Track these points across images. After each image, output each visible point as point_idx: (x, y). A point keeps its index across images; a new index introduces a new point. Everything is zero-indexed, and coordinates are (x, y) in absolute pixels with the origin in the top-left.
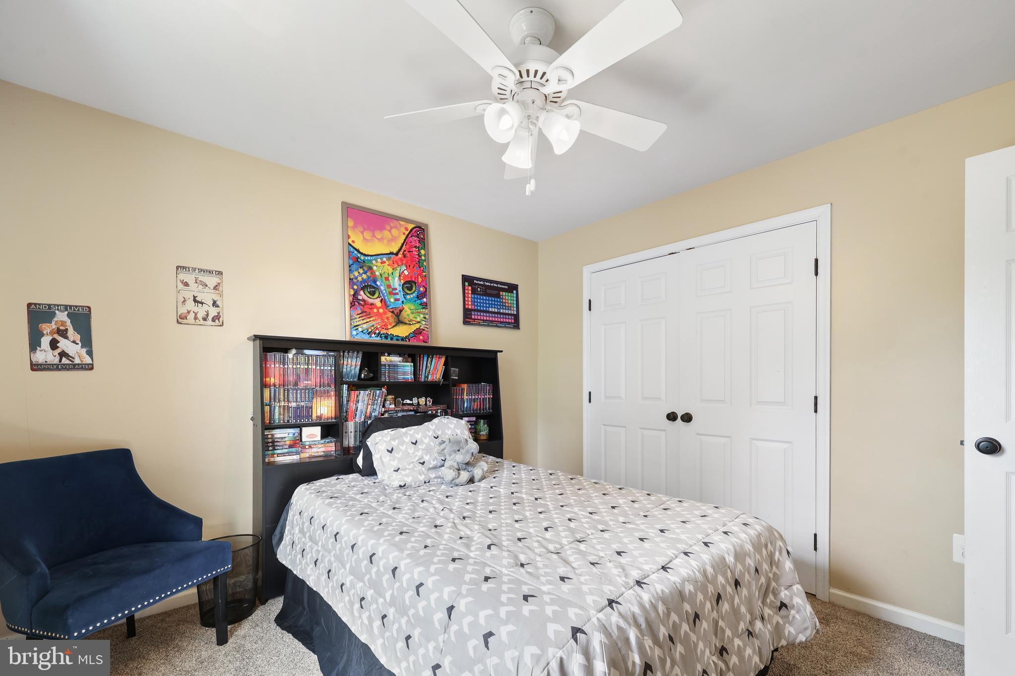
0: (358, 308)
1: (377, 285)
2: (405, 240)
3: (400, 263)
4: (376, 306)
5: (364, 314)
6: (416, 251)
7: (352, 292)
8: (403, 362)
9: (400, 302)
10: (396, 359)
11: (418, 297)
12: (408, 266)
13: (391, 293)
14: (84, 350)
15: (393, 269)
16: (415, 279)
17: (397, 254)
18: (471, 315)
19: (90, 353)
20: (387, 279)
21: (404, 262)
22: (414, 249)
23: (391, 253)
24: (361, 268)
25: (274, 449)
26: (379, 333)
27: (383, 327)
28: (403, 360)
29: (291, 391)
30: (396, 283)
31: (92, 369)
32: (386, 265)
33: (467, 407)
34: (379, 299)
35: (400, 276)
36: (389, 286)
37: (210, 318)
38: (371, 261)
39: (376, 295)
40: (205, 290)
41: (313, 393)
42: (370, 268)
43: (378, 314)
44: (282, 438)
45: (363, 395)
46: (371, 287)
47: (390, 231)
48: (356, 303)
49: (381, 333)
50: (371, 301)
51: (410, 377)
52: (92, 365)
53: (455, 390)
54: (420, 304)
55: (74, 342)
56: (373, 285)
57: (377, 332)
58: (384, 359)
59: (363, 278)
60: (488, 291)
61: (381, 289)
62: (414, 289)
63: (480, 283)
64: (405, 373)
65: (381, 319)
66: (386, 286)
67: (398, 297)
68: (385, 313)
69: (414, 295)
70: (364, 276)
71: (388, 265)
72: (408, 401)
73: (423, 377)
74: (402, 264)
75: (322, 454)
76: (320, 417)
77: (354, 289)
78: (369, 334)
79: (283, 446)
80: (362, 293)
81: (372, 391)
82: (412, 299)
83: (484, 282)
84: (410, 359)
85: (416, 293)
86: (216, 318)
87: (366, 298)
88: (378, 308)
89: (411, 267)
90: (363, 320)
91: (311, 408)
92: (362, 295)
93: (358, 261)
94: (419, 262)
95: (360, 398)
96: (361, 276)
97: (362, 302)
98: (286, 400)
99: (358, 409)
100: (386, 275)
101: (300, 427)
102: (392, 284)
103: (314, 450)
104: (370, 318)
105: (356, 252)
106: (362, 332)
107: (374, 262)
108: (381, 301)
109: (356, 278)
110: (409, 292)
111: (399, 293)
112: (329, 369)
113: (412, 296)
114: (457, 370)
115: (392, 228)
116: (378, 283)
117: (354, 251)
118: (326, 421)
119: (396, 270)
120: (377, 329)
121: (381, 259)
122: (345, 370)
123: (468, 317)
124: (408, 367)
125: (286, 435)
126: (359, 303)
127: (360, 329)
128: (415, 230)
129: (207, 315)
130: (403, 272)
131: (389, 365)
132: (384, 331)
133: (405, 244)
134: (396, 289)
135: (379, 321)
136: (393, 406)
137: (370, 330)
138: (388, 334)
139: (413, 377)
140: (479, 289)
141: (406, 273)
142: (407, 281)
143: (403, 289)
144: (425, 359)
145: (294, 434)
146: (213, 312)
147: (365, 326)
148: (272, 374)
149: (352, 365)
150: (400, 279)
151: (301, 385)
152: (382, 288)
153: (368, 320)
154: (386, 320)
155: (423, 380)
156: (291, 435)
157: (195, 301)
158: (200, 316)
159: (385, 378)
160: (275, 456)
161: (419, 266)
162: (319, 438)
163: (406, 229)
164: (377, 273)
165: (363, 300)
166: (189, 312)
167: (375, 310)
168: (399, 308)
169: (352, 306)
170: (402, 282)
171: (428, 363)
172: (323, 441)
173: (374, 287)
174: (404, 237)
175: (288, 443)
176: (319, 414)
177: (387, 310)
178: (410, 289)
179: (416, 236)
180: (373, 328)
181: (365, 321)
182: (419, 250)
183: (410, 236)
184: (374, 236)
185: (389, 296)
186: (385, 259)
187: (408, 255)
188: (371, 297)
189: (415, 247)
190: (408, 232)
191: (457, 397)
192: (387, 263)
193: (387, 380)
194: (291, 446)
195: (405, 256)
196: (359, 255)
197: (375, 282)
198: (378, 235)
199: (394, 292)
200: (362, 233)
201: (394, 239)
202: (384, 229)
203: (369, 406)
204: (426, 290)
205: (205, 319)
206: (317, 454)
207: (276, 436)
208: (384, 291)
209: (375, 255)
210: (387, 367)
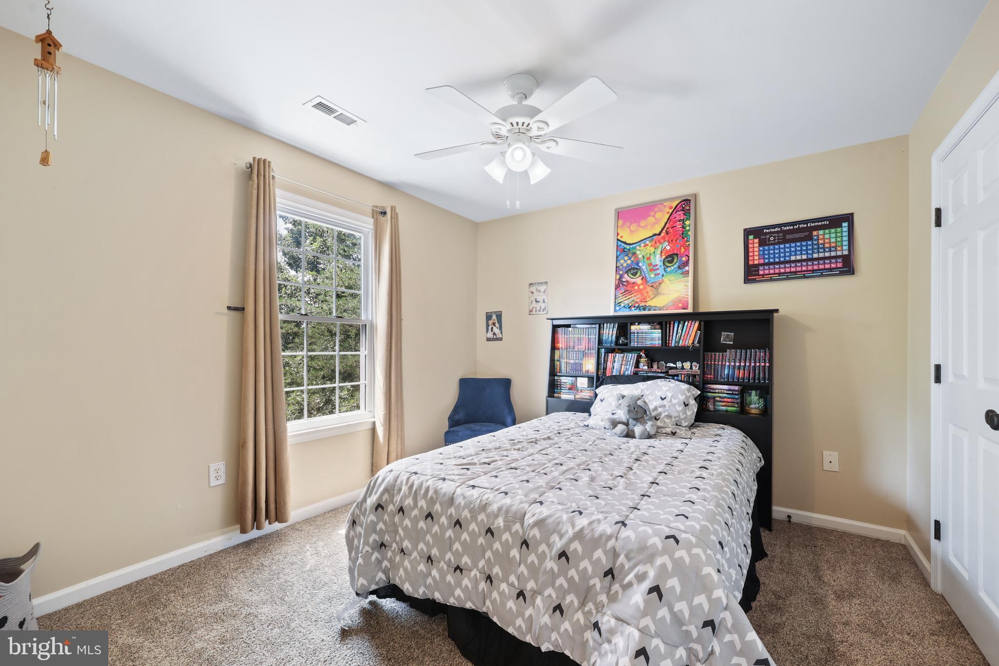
0: (622, 289)
1: (639, 266)
2: (669, 219)
3: (662, 241)
4: (637, 284)
5: (627, 292)
6: (680, 224)
7: (618, 277)
8: (651, 329)
9: (660, 276)
10: (645, 327)
11: (679, 267)
12: (670, 241)
13: (651, 270)
14: (500, 331)
15: (655, 248)
16: (677, 251)
17: (659, 234)
18: (758, 271)
19: (501, 333)
20: (649, 259)
21: (667, 239)
22: (679, 223)
23: (655, 235)
24: (626, 256)
25: (561, 389)
26: (638, 306)
27: (642, 300)
28: (651, 328)
29: (570, 353)
30: (658, 260)
31: (502, 340)
32: (648, 247)
33: (728, 375)
34: (640, 278)
35: (661, 252)
36: (650, 264)
37: (542, 309)
38: (635, 247)
39: (638, 275)
40: (540, 294)
41: (584, 354)
42: (634, 254)
43: (639, 291)
44: (565, 383)
45: (619, 356)
46: (634, 270)
47: (654, 216)
48: (621, 285)
49: (640, 306)
50: (632, 281)
51: (658, 343)
52: (502, 338)
53: (713, 356)
54: (681, 274)
55: (497, 328)
56: (636, 267)
57: (637, 305)
58: (634, 328)
59: (627, 264)
60: (788, 237)
61: (642, 269)
62: (675, 261)
63: (773, 230)
64: (652, 339)
65: (641, 294)
66: (647, 265)
67: (658, 272)
68: (645, 288)
69: (675, 266)
70: (629, 262)
71: (651, 246)
72: (672, 365)
73: (673, 342)
74: (665, 241)
75: (589, 397)
76: (587, 372)
77: (619, 274)
78: (629, 308)
79: (565, 388)
80: (626, 276)
81: (626, 354)
82: (673, 270)
83: (780, 227)
84: (658, 327)
85: (678, 263)
86: (544, 309)
87: (629, 279)
88: (639, 286)
89: (674, 241)
90: (625, 297)
91: (582, 364)
92: (626, 277)
93: (624, 251)
94: (682, 234)
95: (616, 359)
96: (625, 262)
97: (625, 283)
98: (568, 358)
99: (615, 367)
100: (648, 255)
101: (576, 377)
102: (653, 262)
103: (584, 394)
104: (631, 294)
105: (623, 244)
106: (624, 307)
107: (638, 248)
108: (642, 279)
109: (622, 265)
110: (670, 265)
111: (660, 268)
112: (594, 337)
113: (672, 268)
114: (732, 334)
115: (656, 212)
116: (640, 264)
117: (621, 243)
118: (592, 374)
119: (658, 248)
120: (637, 302)
121: (644, 243)
122: (604, 338)
123: (751, 274)
124: (657, 334)
125: (567, 381)
126: (623, 284)
127: (622, 305)
128: (680, 204)
129: (541, 308)
130: (665, 248)
131: (638, 333)
132: (643, 304)
133: (669, 222)
134: (657, 265)
135: (639, 296)
136: (646, 367)
137: (630, 305)
138: (646, 306)
139: (660, 342)
140: (772, 239)
141: (668, 248)
142: (668, 256)
143: (664, 264)
144: (676, 325)
145: (572, 381)
146: (543, 305)
147: (626, 302)
148: (560, 342)
149: (610, 333)
150: (661, 256)
151: (576, 349)
152: (644, 267)
153: (629, 297)
154: (645, 294)
155: (673, 345)
156: (570, 382)
157: (536, 301)
158: (538, 309)
159: (634, 344)
160: (562, 393)
161: (682, 238)
162: (586, 386)
163: (671, 208)
164: (640, 256)
165: (627, 281)
166: (533, 308)
167: (636, 288)
168: (659, 282)
169: (618, 288)
170: (664, 257)
171: (679, 328)
172: (589, 389)
173: (636, 269)
174: (668, 216)
175: (568, 386)
176: (587, 369)
177: (647, 286)
178: (671, 262)
179: (681, 210)
180: (633, 303)
181: (627, 298)
182: (683, 223)
183: (675, 212)
184: (639, 226)
185: (650, 273)
186: (647, 242)
187: (671, 230)
188: (633, 277)
189: (679, 221)
190: (672, 210)
191: (716, 363)
192: (650, 244)
193: (636, 345)
194: (570, 389)
195: (667, 233)
196: (625, 246)
197: (637, 264)
198: (643, 223)
199: (654, 268)
200: (629, 227)
201: (657, 221)
202: (649, 216)
203: (623, 366)
204: (689, 258)
205: (540, 311)
206: (585, 397)
207: (562, 381)
208: (645, 270)
209: (638, 242)
210: (636, 335)
